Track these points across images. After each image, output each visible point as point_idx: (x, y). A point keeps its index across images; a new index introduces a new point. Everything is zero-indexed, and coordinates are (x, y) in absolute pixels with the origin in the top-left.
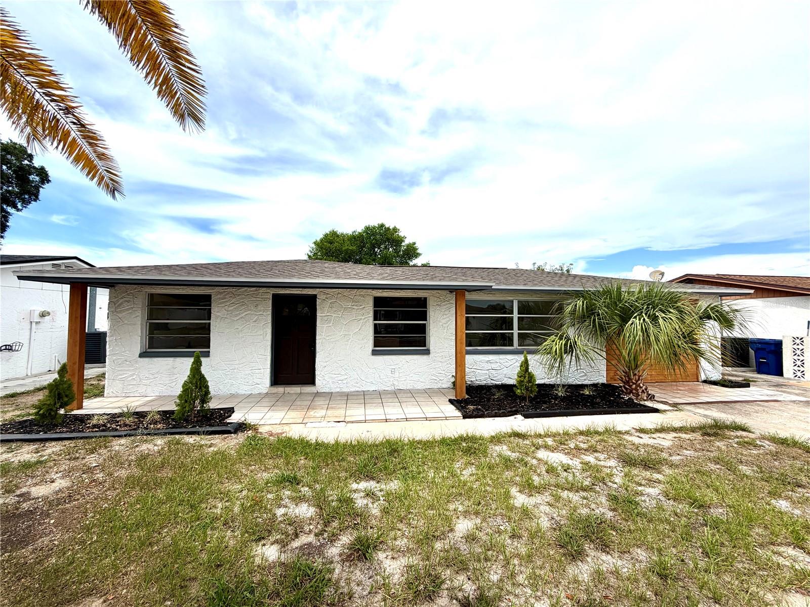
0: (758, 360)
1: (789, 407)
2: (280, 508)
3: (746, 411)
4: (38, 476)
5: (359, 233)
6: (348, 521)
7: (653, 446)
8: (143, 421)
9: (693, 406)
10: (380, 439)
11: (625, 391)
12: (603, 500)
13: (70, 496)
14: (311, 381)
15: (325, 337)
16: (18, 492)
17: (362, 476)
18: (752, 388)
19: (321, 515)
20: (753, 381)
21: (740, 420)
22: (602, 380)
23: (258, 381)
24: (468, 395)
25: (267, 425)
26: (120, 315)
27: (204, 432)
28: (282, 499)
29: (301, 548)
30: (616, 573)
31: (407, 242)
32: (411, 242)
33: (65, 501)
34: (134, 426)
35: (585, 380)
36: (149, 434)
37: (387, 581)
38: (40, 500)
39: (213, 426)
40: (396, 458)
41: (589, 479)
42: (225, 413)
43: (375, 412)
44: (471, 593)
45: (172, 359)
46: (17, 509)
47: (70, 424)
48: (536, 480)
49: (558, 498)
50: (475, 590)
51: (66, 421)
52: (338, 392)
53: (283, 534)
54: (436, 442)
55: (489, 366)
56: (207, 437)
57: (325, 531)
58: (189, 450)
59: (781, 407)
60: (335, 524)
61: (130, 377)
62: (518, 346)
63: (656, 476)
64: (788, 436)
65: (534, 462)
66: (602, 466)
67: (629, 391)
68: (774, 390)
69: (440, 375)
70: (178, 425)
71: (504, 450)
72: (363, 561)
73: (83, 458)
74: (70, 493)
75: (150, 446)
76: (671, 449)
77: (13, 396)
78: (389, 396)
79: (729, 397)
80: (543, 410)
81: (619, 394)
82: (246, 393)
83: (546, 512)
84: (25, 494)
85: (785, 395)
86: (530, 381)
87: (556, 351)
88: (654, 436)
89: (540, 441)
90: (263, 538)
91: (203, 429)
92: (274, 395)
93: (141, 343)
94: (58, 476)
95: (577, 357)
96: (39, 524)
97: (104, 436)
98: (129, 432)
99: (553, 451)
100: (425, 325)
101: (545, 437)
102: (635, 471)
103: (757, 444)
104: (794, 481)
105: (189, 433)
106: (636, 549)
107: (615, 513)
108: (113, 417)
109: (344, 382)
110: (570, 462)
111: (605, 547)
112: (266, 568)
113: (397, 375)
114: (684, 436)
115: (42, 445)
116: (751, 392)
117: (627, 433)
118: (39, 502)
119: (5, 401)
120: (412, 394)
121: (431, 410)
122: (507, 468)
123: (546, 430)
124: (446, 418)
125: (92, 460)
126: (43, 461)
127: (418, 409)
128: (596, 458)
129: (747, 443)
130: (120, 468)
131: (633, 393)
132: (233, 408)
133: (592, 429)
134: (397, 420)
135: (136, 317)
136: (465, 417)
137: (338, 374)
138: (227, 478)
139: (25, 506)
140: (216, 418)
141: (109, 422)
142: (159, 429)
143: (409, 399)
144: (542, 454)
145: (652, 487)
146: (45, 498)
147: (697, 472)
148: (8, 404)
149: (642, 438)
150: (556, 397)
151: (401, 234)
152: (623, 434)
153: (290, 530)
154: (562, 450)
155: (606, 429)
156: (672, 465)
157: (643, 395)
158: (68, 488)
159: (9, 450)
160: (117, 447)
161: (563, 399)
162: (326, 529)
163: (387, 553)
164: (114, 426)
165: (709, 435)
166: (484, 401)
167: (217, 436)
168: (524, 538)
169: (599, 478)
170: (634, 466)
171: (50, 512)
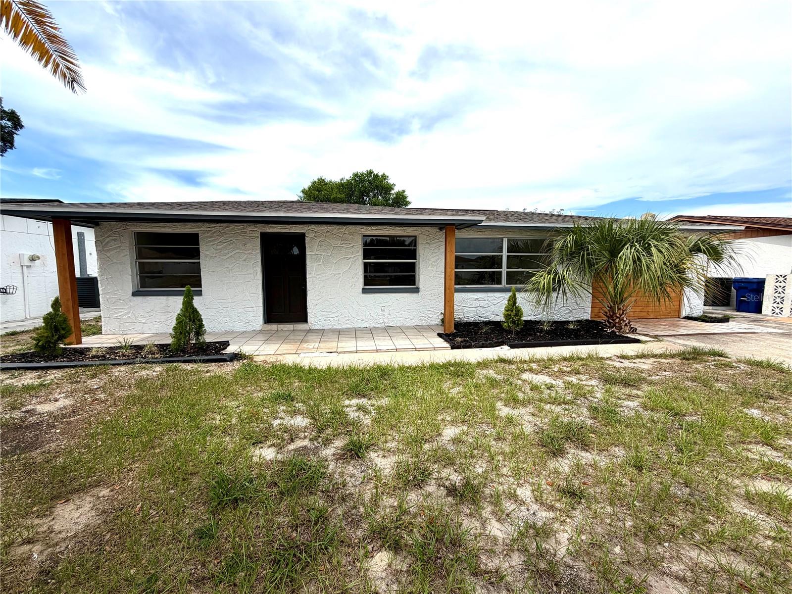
0: (739, 299)
1: (766, 337)
2: (276, 419)
3: (724, 341)
4: (42, 396)
5: (348, 180)
6: (342, 429)
7: (633, 369)
8: (141, 353)
9: (673, 337)
10: (371, 365)
11: (608, 325)
12: (585, 411)
13: (74, 412)
14: (304, 319)
15: (315, 276)
16: (24, 409)
17: (354, 395)
18: (730, 323)
19: (315, 425)
20: (732, 318)
21: (717, 348)
22: (588, 317)
23: (252, 319)
24: (456, 330)
25: (262, 355)
26: (108, 255)
27: (200, 360)
28: (277, 412)
29: (296, 450)
30: (594, 466)
31: (396, 189)
32: (401, 190)
33: (69, 416)
34: (133, 356)
35: (570, 317)
36: (147, 362)
37: (378, 473)
38: (46, 415)
39: (209, 355)
40: (386, 380)
41: (571, 395)
42: (220, 346)
43: (365, 344)
44: (457, 482)
45: (164, 298)
46: (24, 422)
47: (70, 356)
48: (521, 396)
49: (541, 410)
50: (461, 479)
51: (66, 353)
52: (330, 329)
53: (279, 439)
54: (425, 367)
55: (478, 304)
56: (203, 365)
57: (319, 437)
58: (186, 375)
59: (758, 337)
60: (329, 431)
61: (126, 315)
62: (507, 284)
63: (635, 392)
64: (764, 359)
65: (519, 382)
66: (583, 385)
67: (612, 325)
68: (752, 324)
69: (429, 312)
70: (175, 355)
71: (491, 373)
72: (355, 459)
73: (84, 382)
74: (74, 409)
75: (150, 372)
76: (650, 371)
77: (13, 334)
78: (380, 331)
79: (710, 330)
80: (529, 341)
81: (603, 328)
82: (240, 330)
83: (529, 420)
84: (31, 410)
85: (761, 328)
86: (516, 315)
87: (544, 286)
88: (634, 361)
89: (525, 366)
90: (260, 442)
91: (200, 358)
92: (268, 332)
93: (132, 282)
94: (62, 396)
95: (564, 292)
96: (46, 433)
97: (104, 365)
98: (128, 361)
99: (537, 374)
100: (414, 263)
101: (530, 362)
102: (615, 388)
103: (733, 366)
104: (767, 394)
105: (185, 362)
106: (614, 448)
107: (595, 420)
108: (111, 350)
109: (336, 319)
110: (554, 382)
111: (585, 446)
112: (264, 465)
113: (387, 313)
114: (663, 360)
115: (44, 372)
116: (730, 326)
117: (609, 359)
118: (44, 416)
119: (7, 338)
120: (402, 330)
121: (420, 342)
122: (493, 387)
123: (531, 356)
124: (435, 349)
125: (94, 383)
126: (46, 384)
127: (408, 342)
128: (578, 379)
129: (724, 365)
130: (121, 389)
131: (616, 327)
132: (228, 341)
133: (575, 356)
134: (388, 351)
135: (125, 256)
136: (453, 348)
137: (330, 312)
138: (224, 397)
139: (32, 420)
140: (212, 349)
141: (108, 353)
142: (157, 358)
143: (399, 334)
144: (526, 376)
145: (631, 401)
146: (50, 414)
147: (676, 388)
148: (8, 341)
149: (623, 363)
150: (542, 331)
151: (391, 181)
152: (605, 360)
153: (286, 436)
154: (546, 373)
155: (589, 355)
156: (651, 383)
157: (625, 328)
158: (72, 406)
159: (12, 377)
160: (116, 373)
161: (548, 332)
162: (321, 435)
163: (379, 453)
164: (113, 357)
165: (688, 359)
166: (472, 335)
167: (213, 364)
168: (508, 440)
169: (580, 393)
170: (615, 384)
171: (56, 424)
